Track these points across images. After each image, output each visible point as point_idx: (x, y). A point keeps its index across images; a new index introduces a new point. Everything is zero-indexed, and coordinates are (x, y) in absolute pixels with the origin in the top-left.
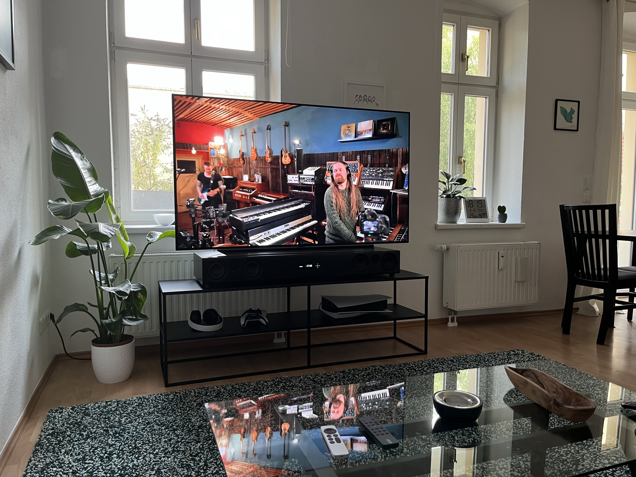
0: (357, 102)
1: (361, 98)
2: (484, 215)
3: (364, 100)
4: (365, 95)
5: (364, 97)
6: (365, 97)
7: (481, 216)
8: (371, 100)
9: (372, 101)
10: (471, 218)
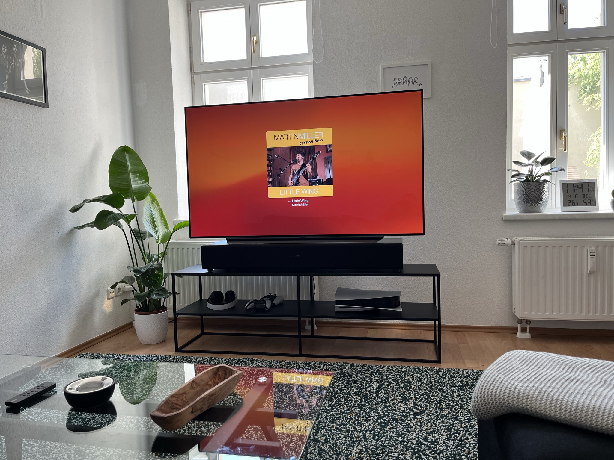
0: (396, 86)
1: (400, 81)
2: (591, 201)
3: (404, 82)
4: (405, 77)
5: (403, 79)
6: (405, 79)
7: (585, 204)
8: (412, 81)
9: (414, 81)
10: (569, 206)
